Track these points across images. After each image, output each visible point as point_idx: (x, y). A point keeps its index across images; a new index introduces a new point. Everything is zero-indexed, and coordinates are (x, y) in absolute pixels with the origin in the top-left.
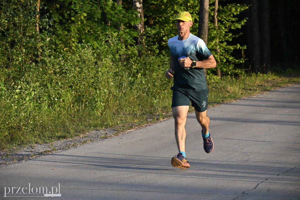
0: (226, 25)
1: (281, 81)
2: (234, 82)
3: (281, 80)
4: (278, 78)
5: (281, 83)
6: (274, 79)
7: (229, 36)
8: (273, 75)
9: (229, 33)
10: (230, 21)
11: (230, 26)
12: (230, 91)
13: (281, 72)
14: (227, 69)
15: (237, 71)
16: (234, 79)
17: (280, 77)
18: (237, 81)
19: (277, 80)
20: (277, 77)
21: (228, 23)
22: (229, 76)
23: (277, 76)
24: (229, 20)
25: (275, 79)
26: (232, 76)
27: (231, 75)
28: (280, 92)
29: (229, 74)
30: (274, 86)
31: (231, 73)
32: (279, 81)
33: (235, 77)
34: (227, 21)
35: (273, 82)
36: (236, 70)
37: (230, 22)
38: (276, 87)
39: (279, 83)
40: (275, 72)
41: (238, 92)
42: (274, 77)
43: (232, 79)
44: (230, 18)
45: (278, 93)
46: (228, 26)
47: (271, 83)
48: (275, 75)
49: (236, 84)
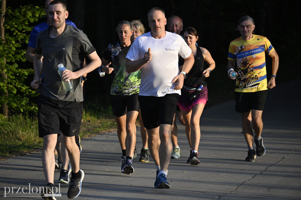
0: (19, 37)
1: (100, 124)
2: (28, 125)
3: (99, 122)
4: (96, 119)
5: (100, 127)
6: (89, 121)
7: (23, 54)
8: (88, 114)
9: (22, 51)
10: (24, 31)
11: (23, 39)
12: (22, 138)
13: (100, 110)
14: (18, 104)
15: (34, 107)
16: (28, 120)
17: (98, 119)
18: (34, 122)
19: (94, 123)
20: (94, 118)
21: (20, 35)
22: (21, 116)
23: (94, 116)
24: (23, 29)
25: (91, 121)
26: (26, 115)
27: (24, 114)
28: (99, 141)
29: (21, 112)
30: (89, 131)
31: (24, 110)
32: (97, 124)
33: (30, 118)
34: (19, 31)
35: (88, 125)
36: (32, 106)
37: (24, 33)
38: (92, 133)
39: (96, 128)
40: (91, 111)
41: (35, 140)
42: (89, 118)
43: (26, 120)
44: (24, 27)
45: (94, 143)
46: (21, 40)
47: (84, 126)
48: (91, 115)
49: (31, 128)
